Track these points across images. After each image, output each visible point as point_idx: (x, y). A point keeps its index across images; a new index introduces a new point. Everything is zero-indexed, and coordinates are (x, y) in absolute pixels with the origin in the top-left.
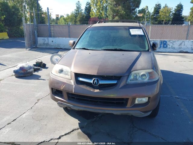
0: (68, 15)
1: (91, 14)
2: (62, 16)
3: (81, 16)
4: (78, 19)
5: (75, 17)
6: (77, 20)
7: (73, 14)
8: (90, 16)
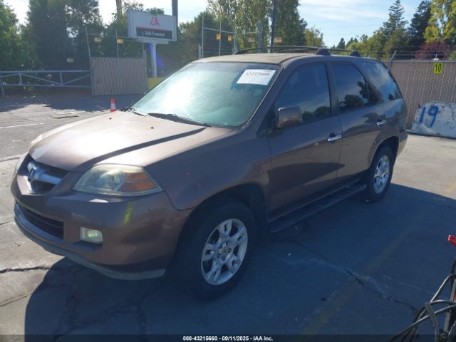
0: (365, 37)
1: (426, 35)
2: (354, 39)
3: (398, 40)
4: (389, 46)
5: (382, 43)
6: (384, 50)
7: (378, 34)
8: (425, 37)
